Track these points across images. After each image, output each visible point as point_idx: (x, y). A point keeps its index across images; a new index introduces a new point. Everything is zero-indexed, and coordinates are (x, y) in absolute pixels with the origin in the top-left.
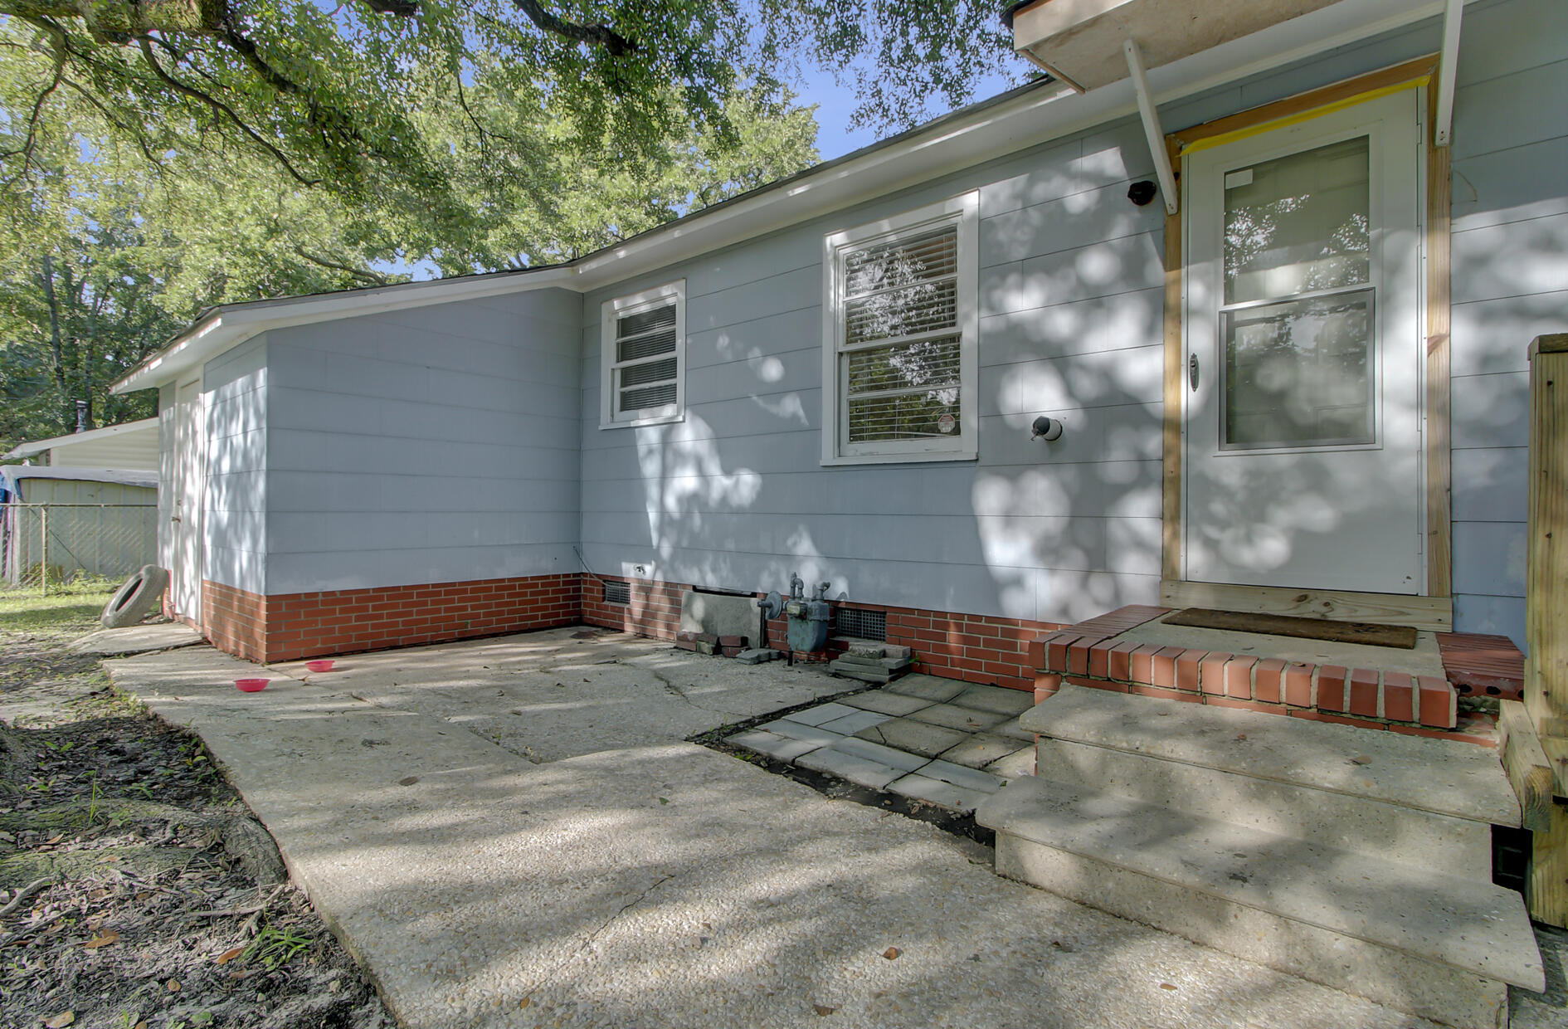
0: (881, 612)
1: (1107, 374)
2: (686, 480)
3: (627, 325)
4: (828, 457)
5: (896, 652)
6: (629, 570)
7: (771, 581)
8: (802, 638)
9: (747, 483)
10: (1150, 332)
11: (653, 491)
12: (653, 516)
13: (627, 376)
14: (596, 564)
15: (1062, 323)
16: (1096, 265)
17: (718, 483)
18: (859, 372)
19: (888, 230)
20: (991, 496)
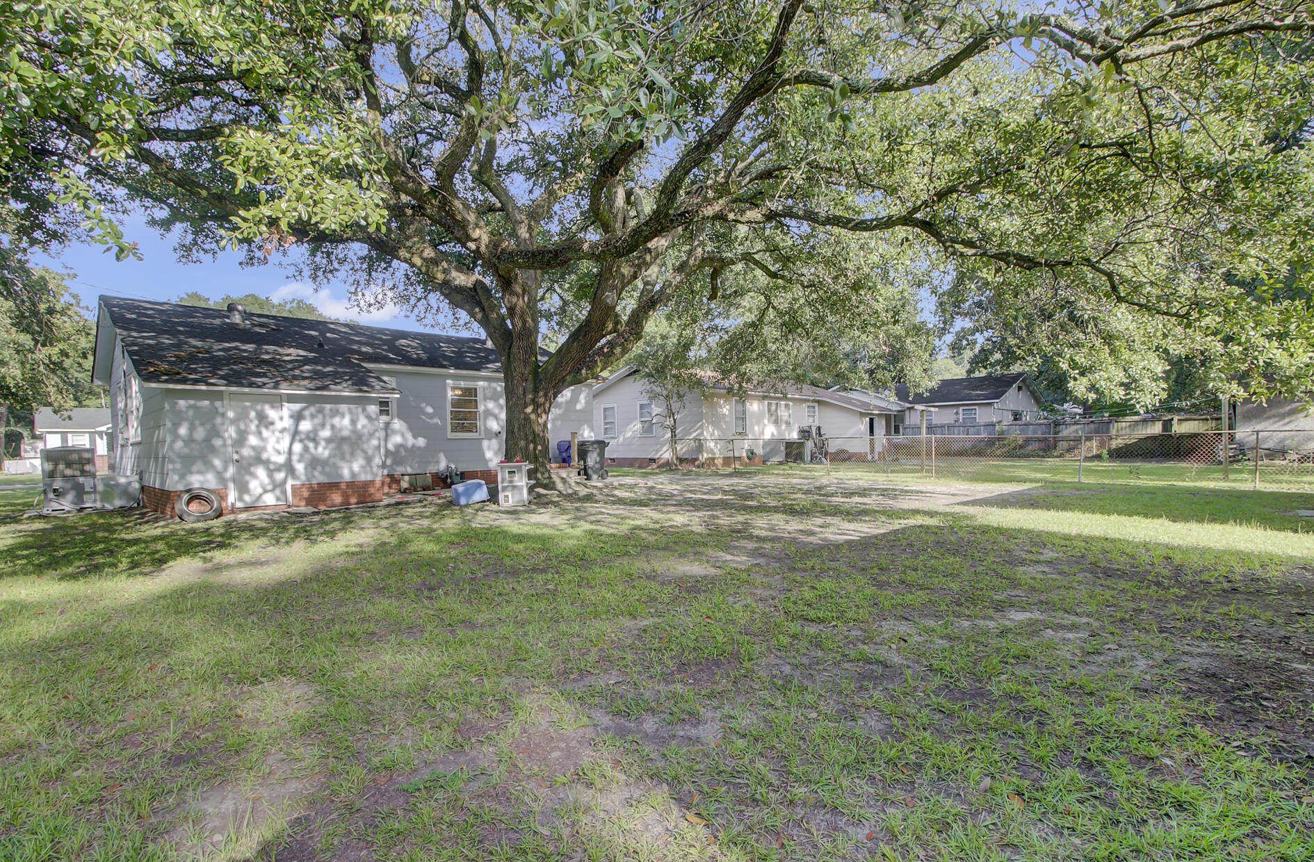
2: (396, 439)
4: (448, 436)
9: (421, 442)
17: (411, 441)
18: (455, 416)
19: (462, 384)
20: (485, 443)
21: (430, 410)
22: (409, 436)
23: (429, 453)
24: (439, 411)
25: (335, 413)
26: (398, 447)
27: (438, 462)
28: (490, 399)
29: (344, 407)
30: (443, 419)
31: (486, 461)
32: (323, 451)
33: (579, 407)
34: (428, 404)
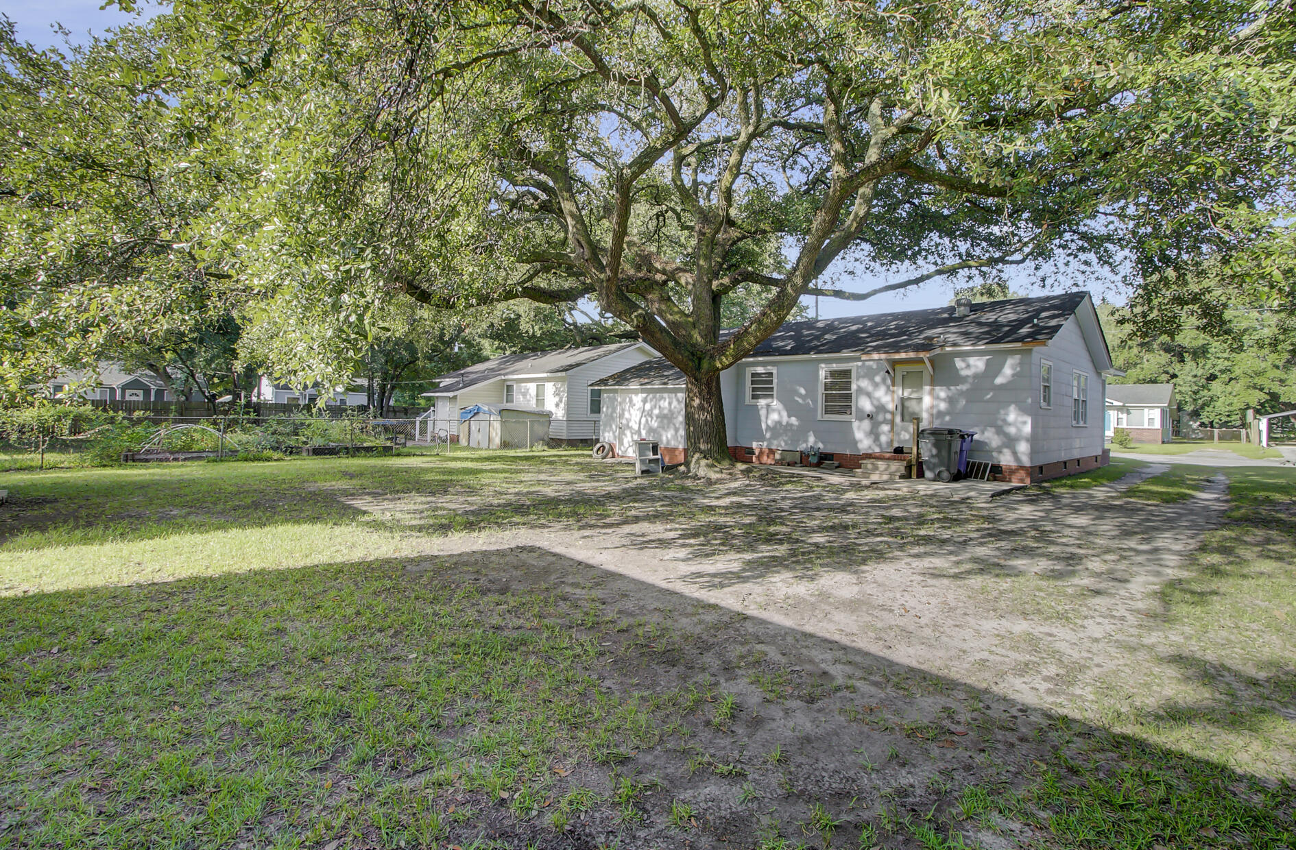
0: (832, 455)
1: (878, 400)
2: (775, 416)
3: (753, 375)
4: (819, 418)
5: (836, 463)
6: (755, 445)
7: (802, 447)
8: (814, 460)
9: (794, 420)
10: (886, 393)
11: (763, 418)
12: (764, 426)
13: (754, 390)
14: (744, 443)
15: (870, 388)
16: (878, 379)
17: (785, 419)
18: (828, 398)
19: (835, 366)
20: (856, 424)
21: (802, 391)
22: (785, 414)
23: (801, 433)
24: (811, 393)
25: (662, 398)
26: (779, 423)
27: (806, 441)
28: (863, 377)
29: (666, 395)
30: (815, 402)
31: (855, 443)
32: (655, 424)
33: (999, 380)
34: (801, 385)
